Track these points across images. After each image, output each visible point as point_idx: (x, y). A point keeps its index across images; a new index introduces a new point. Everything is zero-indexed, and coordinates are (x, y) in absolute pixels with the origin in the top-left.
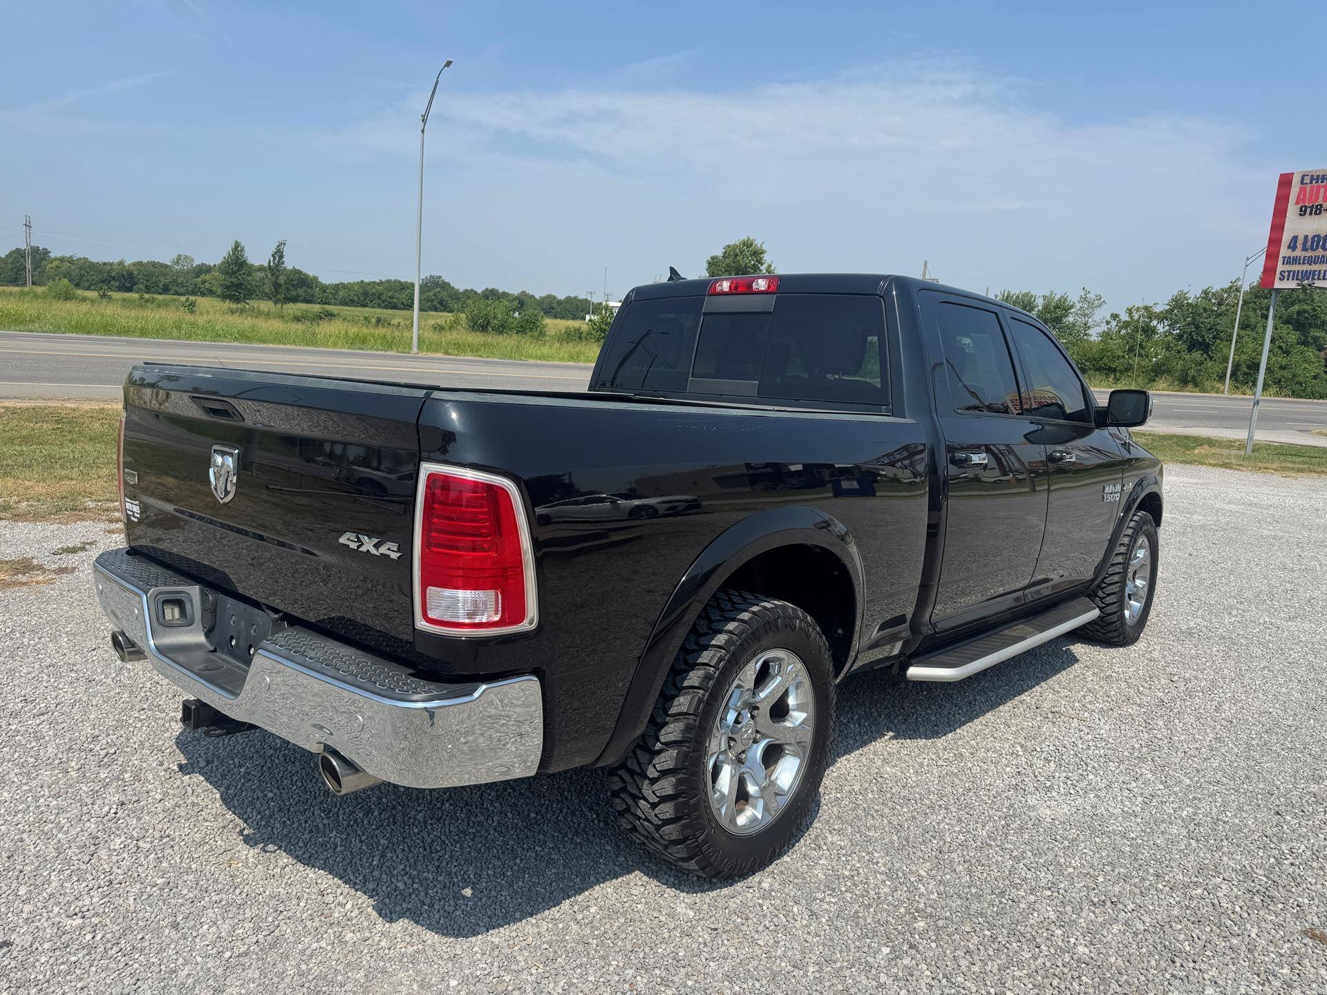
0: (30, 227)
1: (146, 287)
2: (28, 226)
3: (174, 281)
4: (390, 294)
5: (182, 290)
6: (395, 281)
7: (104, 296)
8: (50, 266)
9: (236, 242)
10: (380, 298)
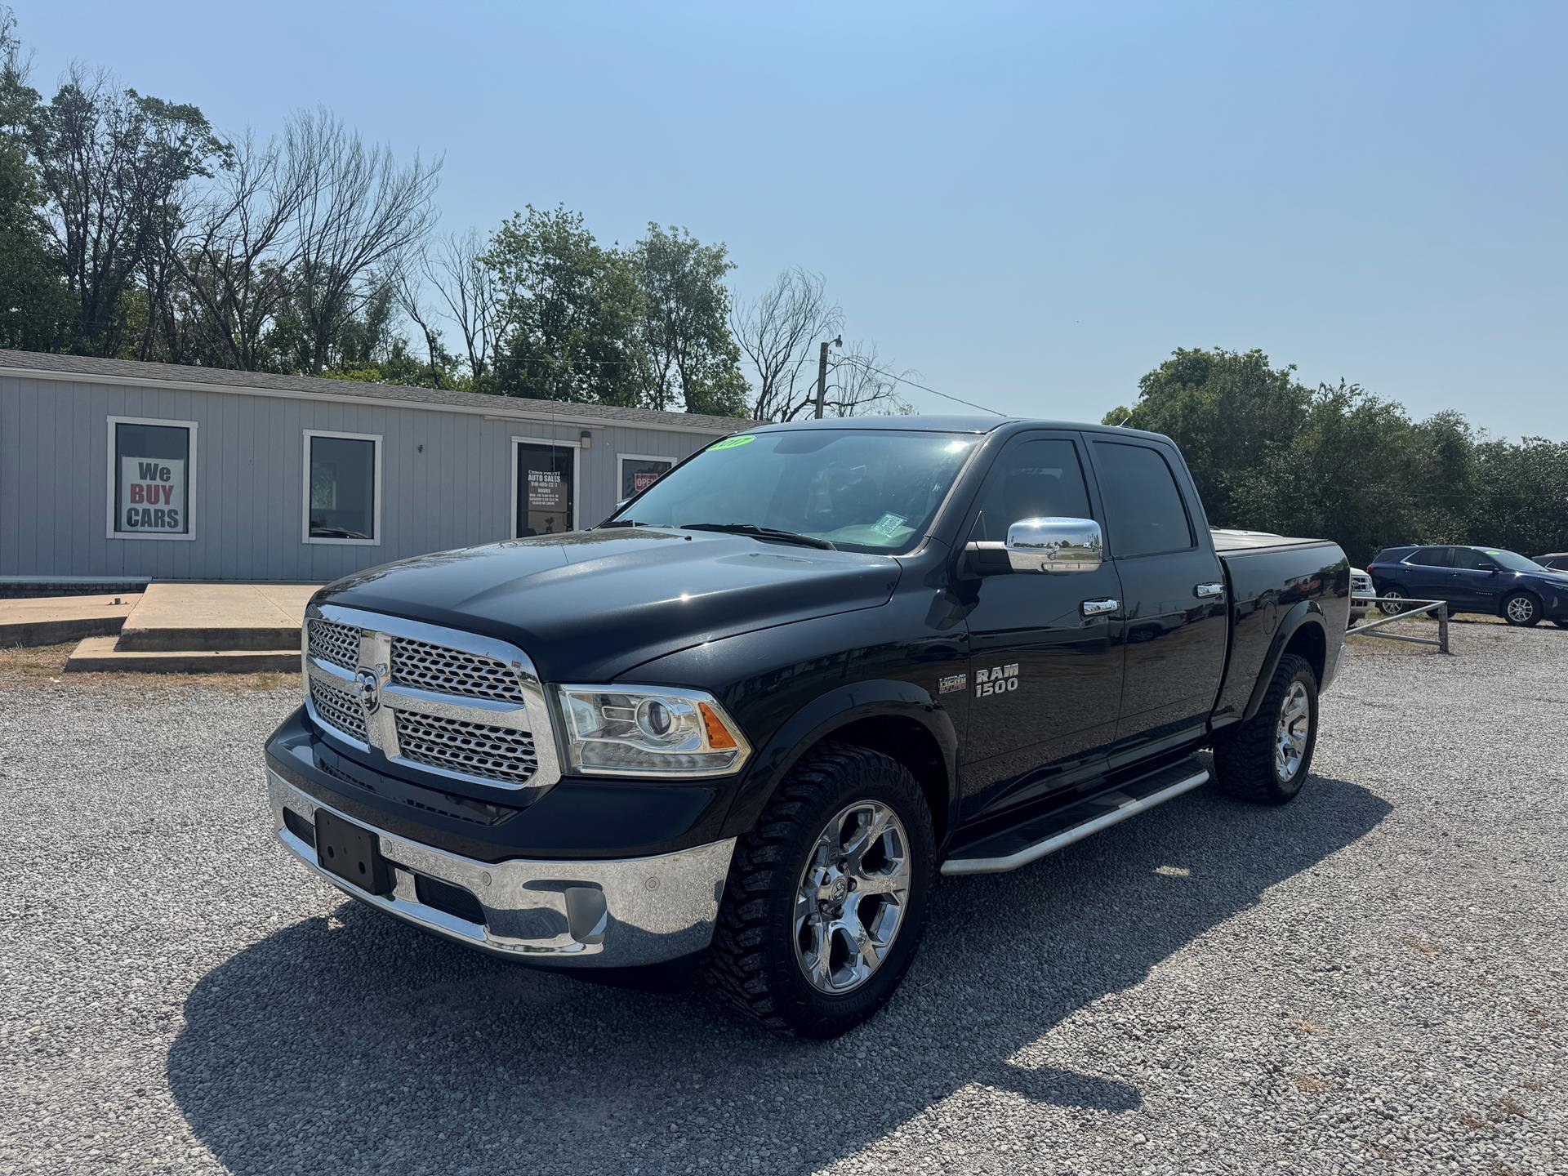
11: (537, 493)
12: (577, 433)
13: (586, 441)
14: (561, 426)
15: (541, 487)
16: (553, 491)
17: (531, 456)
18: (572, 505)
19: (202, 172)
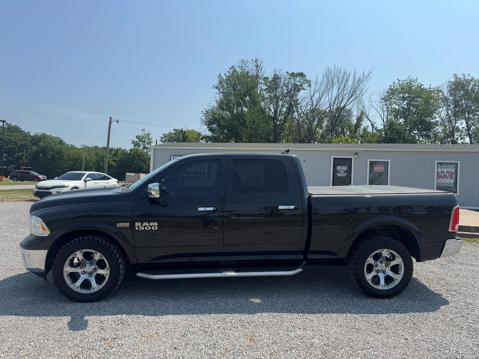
11: (339, 173)
12: (353, 153)
13: (356, 156)
14: (348, 152)
15: (340, 171)
16: (345, 172)
17: (337, 162)
18: (351, 176)
19: (303, 89)
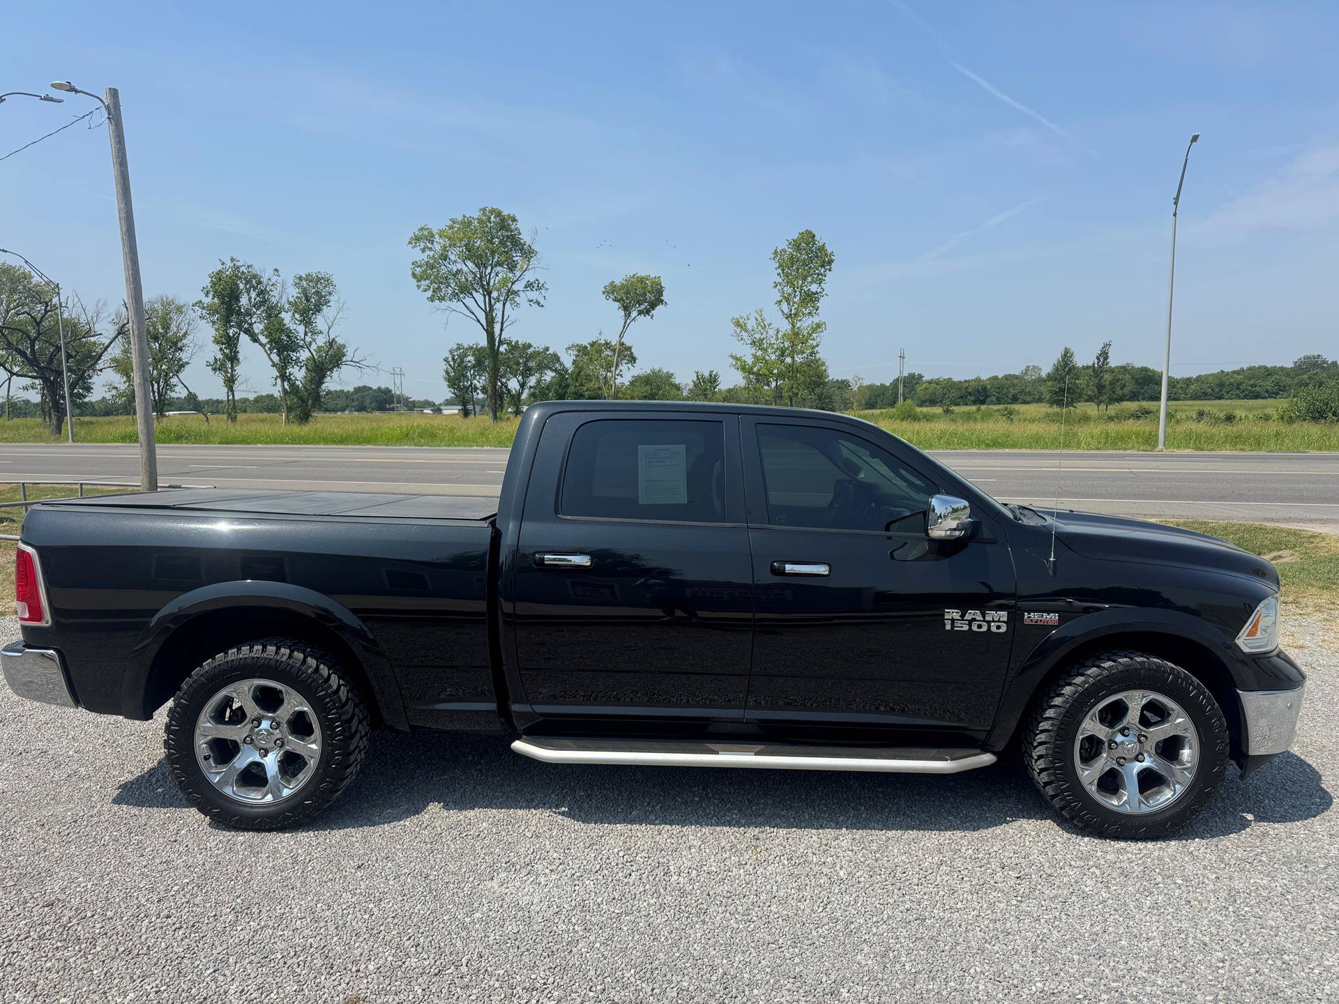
0: (904, 358)
1: (998, 399)
2: (902, 357)
3: (1023, 391)
4: (1252, 382)
5: (1029, 399)
6: (1259, 368)
7: (947, 411)
8: (920, 388)
9: (1066, 349)
10: (1238, 388)
